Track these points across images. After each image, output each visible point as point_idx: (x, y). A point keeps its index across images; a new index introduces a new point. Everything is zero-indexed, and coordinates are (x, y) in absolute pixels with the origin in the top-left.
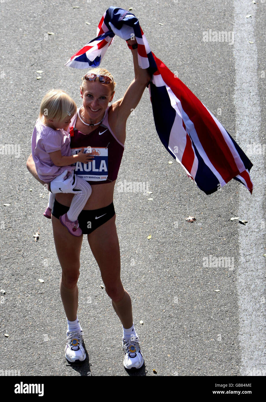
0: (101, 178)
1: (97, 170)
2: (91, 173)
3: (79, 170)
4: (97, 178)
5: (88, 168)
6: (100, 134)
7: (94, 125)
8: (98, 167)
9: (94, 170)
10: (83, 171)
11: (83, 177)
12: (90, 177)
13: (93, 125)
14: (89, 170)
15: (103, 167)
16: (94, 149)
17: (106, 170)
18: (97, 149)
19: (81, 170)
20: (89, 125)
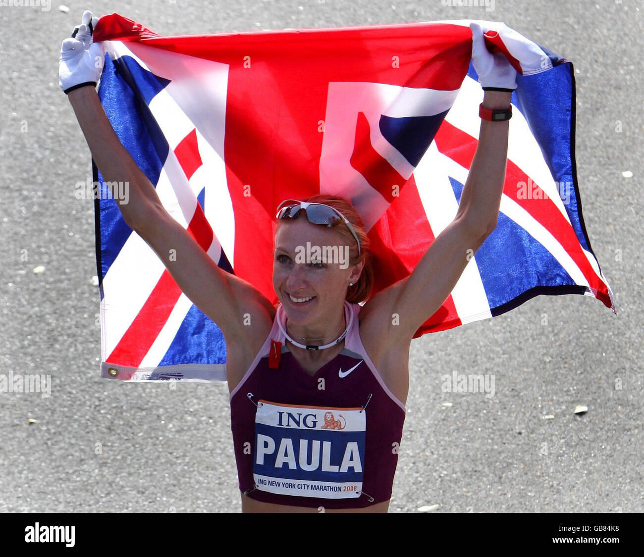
0: (343, 489)
1: (335, 469)
2: (319, 475)
3: (286, 465)
4: (332, 489)
5: (309, 462)
6: (342, 375)
7: (320, 348)
8: (336, 459)
9: (327, 467)
10: (295, 468)
11: (296, 486)
12: (313, 488)
13: (317, 348)
14: (313, 467)
15: (352, 459)
16: (329, 413)
17: (358, 469)
18: (337, 414)
19: (292, 466)
20: (304, 347)
